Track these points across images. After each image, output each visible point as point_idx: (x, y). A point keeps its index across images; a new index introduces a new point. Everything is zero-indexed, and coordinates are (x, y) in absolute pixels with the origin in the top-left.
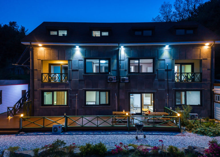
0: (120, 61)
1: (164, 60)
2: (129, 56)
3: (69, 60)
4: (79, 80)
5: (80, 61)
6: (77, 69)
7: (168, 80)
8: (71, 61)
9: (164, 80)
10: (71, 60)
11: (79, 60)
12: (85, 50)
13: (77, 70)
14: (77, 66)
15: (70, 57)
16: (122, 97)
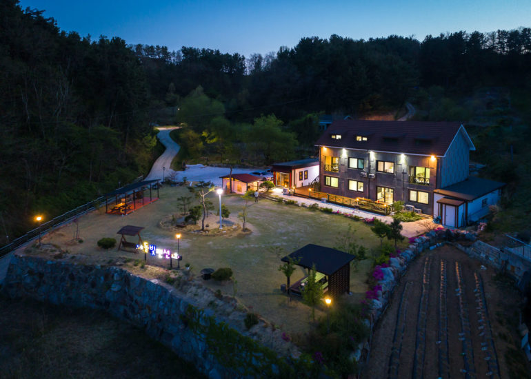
0: (370, 162)
1: (401, 165)
2: (376, 158)
4: (345, 172)
5: (346, 159)
9: (401, 180)
12: (349, 151)
13: (344, 165)
14: (344, 162)
15: (340, 156)
16: (372, 188)
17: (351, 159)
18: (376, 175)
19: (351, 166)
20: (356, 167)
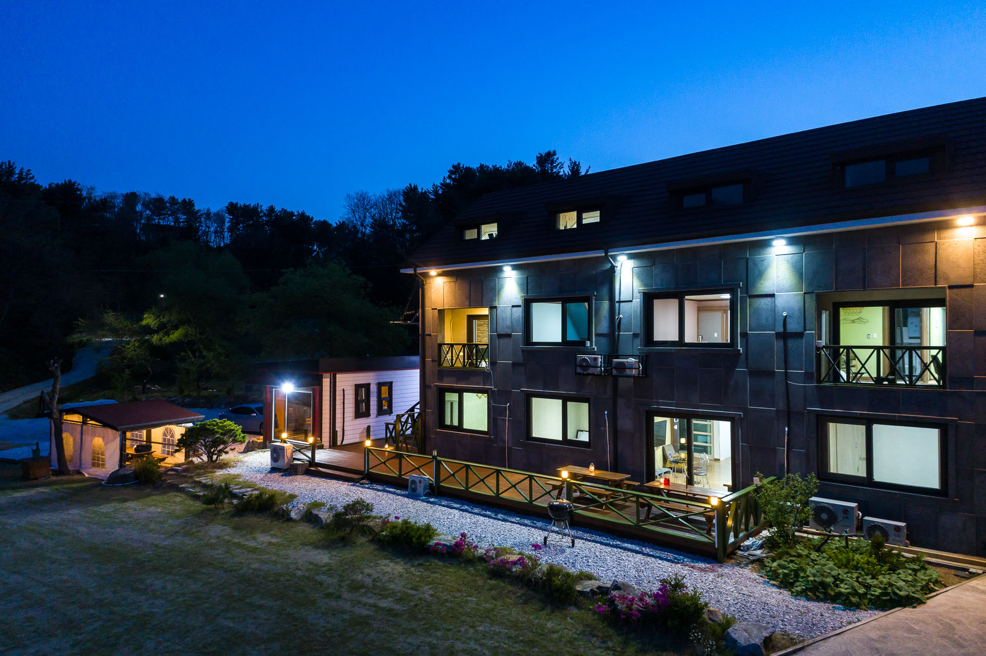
0: (617, 305)
1: (773, 296)
2: (645, 285)
3: (493, 308)
4: (514, 365)
5: (515, 309)
6: (508, 331)
7: (786, 373)
8: (495, 310)
9: (772, 374)
10: (496, 307)
11: (513, 306)
12: (527, 277)
13: (509, 336)
14: (508, 323)
15: (493, 299)
16: (626, 423)
17: (536, 307)
18: (645, 359)
19: (537, 337)
20: (558, 338)
